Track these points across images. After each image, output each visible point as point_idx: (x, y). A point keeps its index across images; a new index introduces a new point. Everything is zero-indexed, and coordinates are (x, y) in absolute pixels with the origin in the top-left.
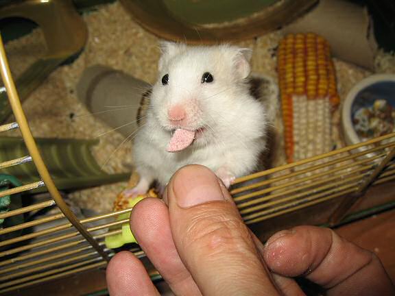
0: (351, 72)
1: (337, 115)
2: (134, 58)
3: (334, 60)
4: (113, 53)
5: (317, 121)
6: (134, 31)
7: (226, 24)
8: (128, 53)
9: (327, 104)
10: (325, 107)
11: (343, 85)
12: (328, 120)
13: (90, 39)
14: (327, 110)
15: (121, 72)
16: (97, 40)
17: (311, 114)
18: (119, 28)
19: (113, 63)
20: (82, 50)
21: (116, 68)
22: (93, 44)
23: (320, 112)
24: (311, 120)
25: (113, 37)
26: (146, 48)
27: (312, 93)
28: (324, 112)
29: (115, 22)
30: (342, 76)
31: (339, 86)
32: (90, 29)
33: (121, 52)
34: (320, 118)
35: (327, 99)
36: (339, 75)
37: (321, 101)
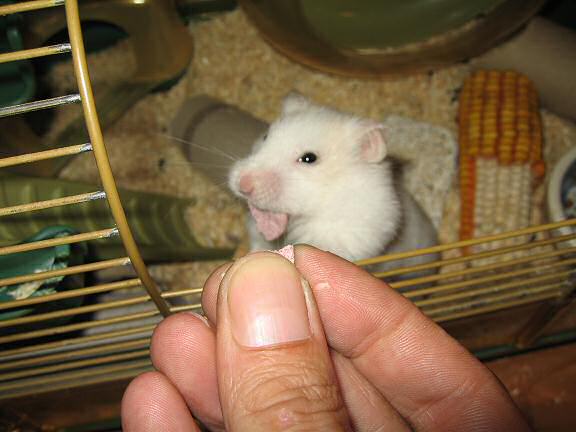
0: (566, 131)
1: (540, 191)
2: (254, 89)
3: (543, 113)
4: (225, 80)
5: (510, 196)
6: (258, 51)
7: (390, 50)
8: (247, 81)
9: (527, 174)
10: (523, 177)
11: (553, 150)
12: (526, 197)
13: (196, 60)
14: (526, 183)
15: (235, 108)
16: (205, 61)
17: (501, 186)
18: (238, 46)
19: (225, 94)
20: (184, 73)
21: (229, 101)
22: (200, 67)
23: (516, 185)
24: (502, 195)
25: (228, 58)
26: (273, 77)
27: (505, 156)
28: (522, 185)
29: (232, 37)
30: (554, 137)
31: (547, 151)
32: (198, 46)
33: (238, 81)
34: (515, 193)
35: (528, 167)
36: (547, 135)
37: (517, 169)
